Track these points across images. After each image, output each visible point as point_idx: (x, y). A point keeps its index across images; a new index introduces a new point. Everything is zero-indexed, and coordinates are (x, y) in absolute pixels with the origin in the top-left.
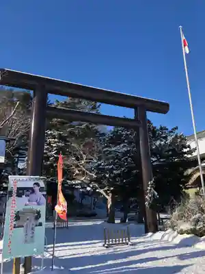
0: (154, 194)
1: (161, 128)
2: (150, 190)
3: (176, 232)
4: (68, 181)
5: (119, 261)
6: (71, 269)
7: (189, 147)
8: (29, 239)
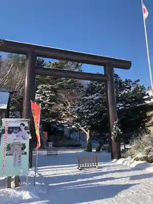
0: (118, 131)
1: (127, 81)
2: (115, 128)
3: (133, 159)
4: (59, 121)
5: (86, 180)
6: (50, 185)
7: (148, 95)
8: (18, 163)
